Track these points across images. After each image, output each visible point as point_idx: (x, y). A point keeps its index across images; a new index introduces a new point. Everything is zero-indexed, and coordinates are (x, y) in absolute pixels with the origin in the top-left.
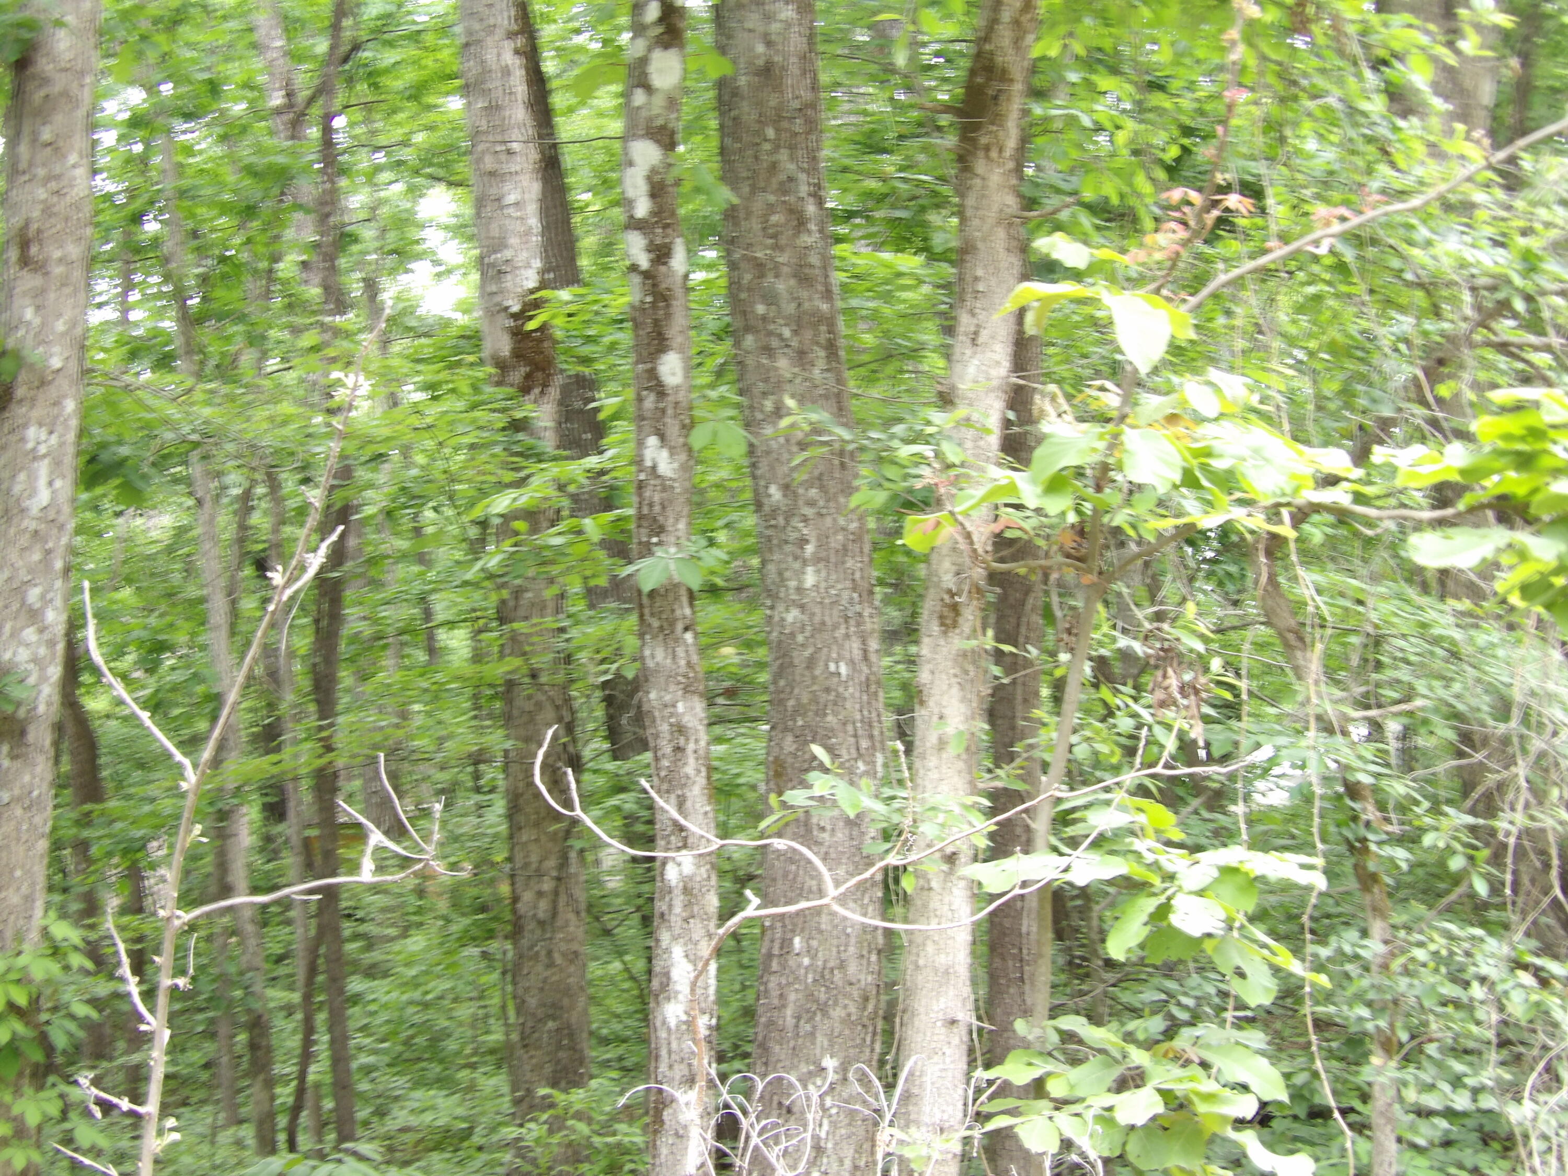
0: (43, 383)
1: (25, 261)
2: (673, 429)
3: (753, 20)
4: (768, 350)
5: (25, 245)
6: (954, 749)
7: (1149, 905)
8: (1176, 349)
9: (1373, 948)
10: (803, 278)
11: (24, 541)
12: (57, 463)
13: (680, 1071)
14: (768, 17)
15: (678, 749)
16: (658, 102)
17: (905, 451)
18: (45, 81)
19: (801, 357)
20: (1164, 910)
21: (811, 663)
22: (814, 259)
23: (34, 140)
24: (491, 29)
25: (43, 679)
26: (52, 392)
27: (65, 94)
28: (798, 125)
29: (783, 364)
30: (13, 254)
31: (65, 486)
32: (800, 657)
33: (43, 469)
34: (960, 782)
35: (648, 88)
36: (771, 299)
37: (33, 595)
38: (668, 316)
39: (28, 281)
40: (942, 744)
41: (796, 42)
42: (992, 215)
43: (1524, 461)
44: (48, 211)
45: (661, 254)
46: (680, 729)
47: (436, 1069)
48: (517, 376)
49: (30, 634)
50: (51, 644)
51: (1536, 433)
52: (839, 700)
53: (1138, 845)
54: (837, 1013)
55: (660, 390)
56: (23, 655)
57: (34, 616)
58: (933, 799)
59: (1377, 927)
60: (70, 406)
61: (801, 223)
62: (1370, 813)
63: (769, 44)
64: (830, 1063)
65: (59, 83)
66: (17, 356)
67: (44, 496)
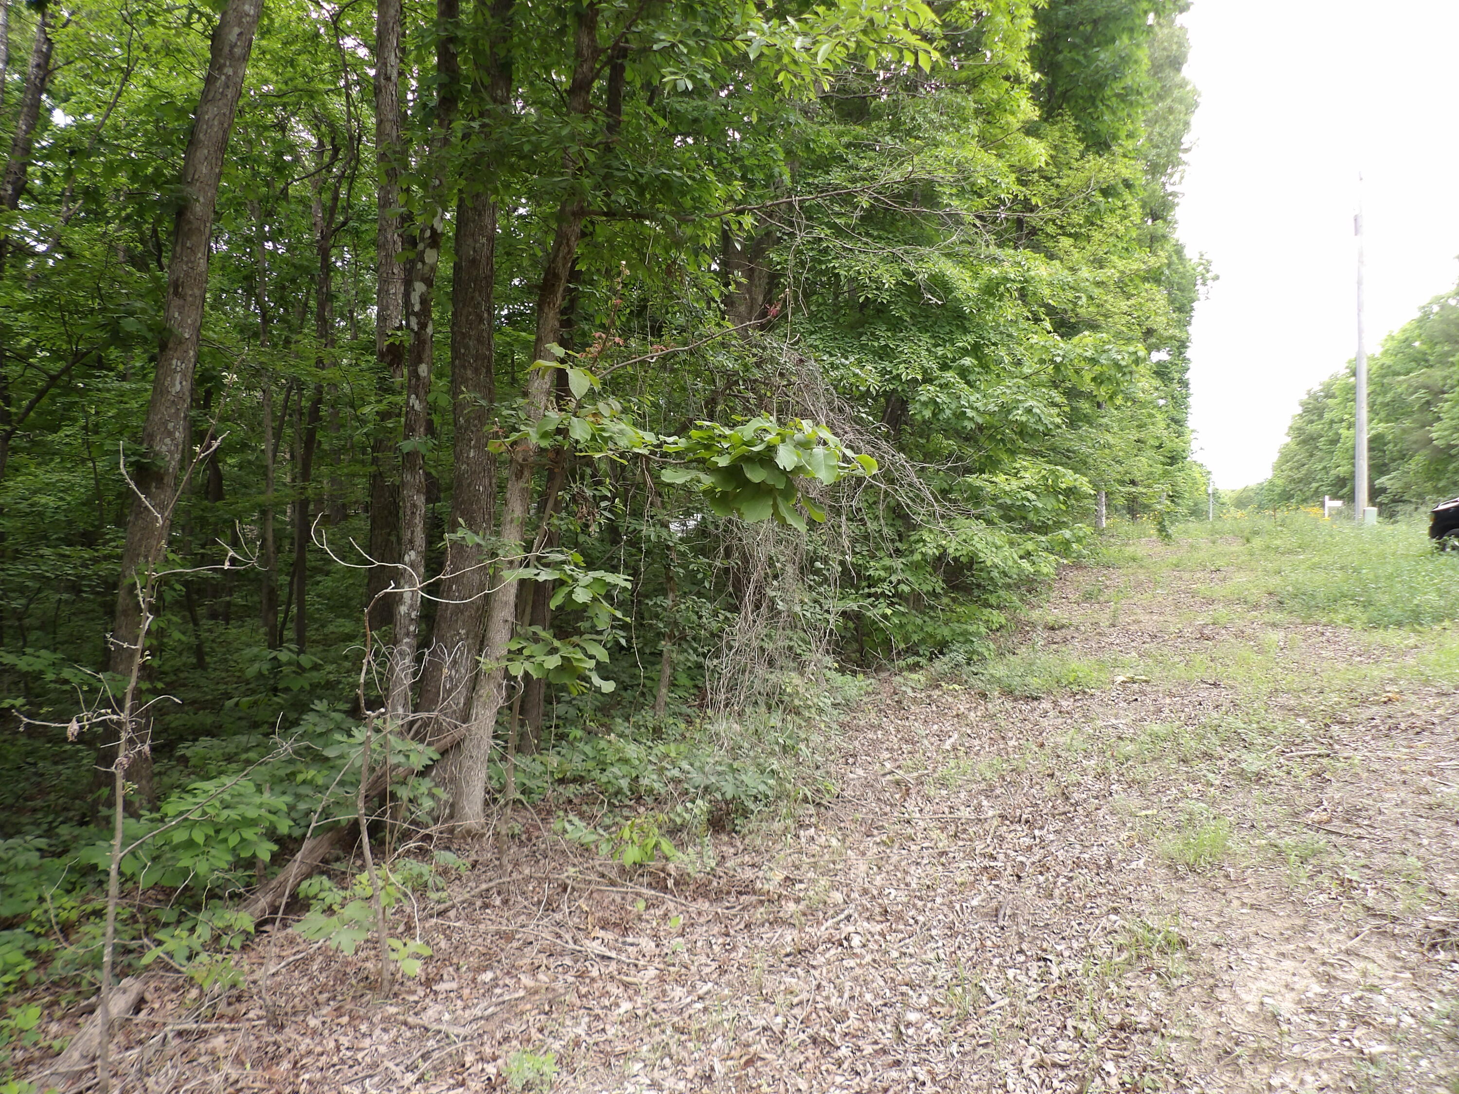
0: (181, 343)
1: (176, 293)
2: (422, 393)
3: (470, 241)
4: (465, 368)
5: (176, 287)
6: (515, 523)
7: (566, 590)
8: (591, 390)
9: (669, 602)
10: (479, 340)
11: (168, 404)
12: (184, 375)
13: (403, 631)
14: (476, 241)
15: (413, 513)
16: (427, 268)
17: (505, 412)
18: (189, 222)
19: (476, 371)
20: (572, 592)
21: (469, 485)
22: (485, 335)
23: (183, 245)
24: (390, 226)
25: (172, 458)
26: (185, 347)
27: (199, 229)
28: (484, 283)
29: (469, 372)
30: (171, 290)
31: (187, 385)
32: (465, 483)
33: (178, 377)
34: (518, 536)
35: (424, 263)
36: (467, 347)
37: (170, 426)
38: (424, 349)
39: (177, 302)
40: (512, 521)
41: (486, 251)
42: (549, 328)
43: (708, 447)
44: (187, 274)
45: (423, 326)
46: (414, 506)
47: (347, 611)
48: (388, 359)
49: (168, 441)
50: (177, 446)
51: (711, 438)
52: (478, 500)
53: (566, 567)
54: (467, 614)
55: (418, 377)
56: (164, 448)
57: (170, 434)
58: (506, 541)
59: (671, 596)
60: (192, 353)
61: (481, 320)
62: (674, 555)
63: (475, 251)
64: (463, 632)
65: (196, 224)
66: (170, 331)
67: (178, 387)
